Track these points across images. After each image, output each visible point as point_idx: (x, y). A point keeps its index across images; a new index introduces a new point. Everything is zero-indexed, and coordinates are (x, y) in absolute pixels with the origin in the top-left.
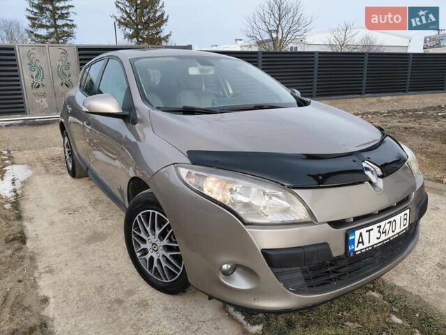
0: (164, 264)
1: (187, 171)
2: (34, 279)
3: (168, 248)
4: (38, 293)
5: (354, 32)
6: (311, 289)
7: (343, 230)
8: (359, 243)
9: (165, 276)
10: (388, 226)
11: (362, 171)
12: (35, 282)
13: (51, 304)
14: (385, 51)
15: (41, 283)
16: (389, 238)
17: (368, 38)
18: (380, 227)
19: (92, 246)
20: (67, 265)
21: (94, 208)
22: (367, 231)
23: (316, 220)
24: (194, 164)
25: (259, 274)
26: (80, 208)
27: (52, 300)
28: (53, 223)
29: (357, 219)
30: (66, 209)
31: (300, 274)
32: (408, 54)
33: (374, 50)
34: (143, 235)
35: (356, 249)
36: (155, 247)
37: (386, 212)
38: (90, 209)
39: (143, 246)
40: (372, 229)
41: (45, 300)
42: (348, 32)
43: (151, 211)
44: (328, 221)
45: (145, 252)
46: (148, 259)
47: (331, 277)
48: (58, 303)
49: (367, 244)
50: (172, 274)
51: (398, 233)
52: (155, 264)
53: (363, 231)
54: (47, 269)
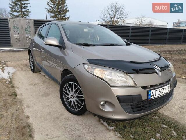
0: (76, 103)
1: (88, 66)
2: (22, 109)
3: (78, 97)
4: (25, 115)
5: (145, 19)
6: (134, 112)
7: (146, 90)
8: (152, 95)
9: (76, 108)
10: (163, 90)
11: (153, 69)
12: (23, 110)
13: (30, 118)
14: (158, 27)
15: (25, 111)
16: (163, 95)
17: (151, 22)
18: (160, 90)
19: (44, 98)
20: (35, 105)
21: (43, 84)
22: (155, 91)
23: (137, 86)
24: (90, 64)
25: (115, 105)
26: (37, 84)
27: (31, 117)
28: (27, 89)
29: (151, 86)
30: (32, 84)
31: (130, 106)
32: (167, 28)
33: (153, 26)
34: (68, 92)
35: (151, 98)
36: (72, 97)
37: (162, 85)
38: (42, 84)
39: (67, 96)
40: (157, 91)
41: (28, 117)
42: (143, 19)
43: (72, 83)
44: (141, 86)
45: (68, 99)
46: (69, 102)
47: (141, 108)
48: (33, 118)
49: (155, 96)
50: (79, 107)
51: (166, 93)
52: (72, 104)
53: (154, 91)
54: (27, 106)
